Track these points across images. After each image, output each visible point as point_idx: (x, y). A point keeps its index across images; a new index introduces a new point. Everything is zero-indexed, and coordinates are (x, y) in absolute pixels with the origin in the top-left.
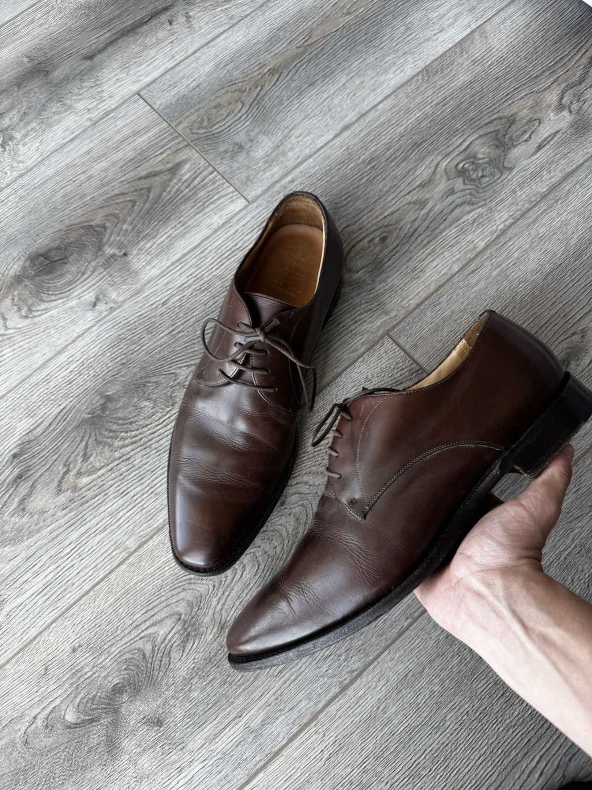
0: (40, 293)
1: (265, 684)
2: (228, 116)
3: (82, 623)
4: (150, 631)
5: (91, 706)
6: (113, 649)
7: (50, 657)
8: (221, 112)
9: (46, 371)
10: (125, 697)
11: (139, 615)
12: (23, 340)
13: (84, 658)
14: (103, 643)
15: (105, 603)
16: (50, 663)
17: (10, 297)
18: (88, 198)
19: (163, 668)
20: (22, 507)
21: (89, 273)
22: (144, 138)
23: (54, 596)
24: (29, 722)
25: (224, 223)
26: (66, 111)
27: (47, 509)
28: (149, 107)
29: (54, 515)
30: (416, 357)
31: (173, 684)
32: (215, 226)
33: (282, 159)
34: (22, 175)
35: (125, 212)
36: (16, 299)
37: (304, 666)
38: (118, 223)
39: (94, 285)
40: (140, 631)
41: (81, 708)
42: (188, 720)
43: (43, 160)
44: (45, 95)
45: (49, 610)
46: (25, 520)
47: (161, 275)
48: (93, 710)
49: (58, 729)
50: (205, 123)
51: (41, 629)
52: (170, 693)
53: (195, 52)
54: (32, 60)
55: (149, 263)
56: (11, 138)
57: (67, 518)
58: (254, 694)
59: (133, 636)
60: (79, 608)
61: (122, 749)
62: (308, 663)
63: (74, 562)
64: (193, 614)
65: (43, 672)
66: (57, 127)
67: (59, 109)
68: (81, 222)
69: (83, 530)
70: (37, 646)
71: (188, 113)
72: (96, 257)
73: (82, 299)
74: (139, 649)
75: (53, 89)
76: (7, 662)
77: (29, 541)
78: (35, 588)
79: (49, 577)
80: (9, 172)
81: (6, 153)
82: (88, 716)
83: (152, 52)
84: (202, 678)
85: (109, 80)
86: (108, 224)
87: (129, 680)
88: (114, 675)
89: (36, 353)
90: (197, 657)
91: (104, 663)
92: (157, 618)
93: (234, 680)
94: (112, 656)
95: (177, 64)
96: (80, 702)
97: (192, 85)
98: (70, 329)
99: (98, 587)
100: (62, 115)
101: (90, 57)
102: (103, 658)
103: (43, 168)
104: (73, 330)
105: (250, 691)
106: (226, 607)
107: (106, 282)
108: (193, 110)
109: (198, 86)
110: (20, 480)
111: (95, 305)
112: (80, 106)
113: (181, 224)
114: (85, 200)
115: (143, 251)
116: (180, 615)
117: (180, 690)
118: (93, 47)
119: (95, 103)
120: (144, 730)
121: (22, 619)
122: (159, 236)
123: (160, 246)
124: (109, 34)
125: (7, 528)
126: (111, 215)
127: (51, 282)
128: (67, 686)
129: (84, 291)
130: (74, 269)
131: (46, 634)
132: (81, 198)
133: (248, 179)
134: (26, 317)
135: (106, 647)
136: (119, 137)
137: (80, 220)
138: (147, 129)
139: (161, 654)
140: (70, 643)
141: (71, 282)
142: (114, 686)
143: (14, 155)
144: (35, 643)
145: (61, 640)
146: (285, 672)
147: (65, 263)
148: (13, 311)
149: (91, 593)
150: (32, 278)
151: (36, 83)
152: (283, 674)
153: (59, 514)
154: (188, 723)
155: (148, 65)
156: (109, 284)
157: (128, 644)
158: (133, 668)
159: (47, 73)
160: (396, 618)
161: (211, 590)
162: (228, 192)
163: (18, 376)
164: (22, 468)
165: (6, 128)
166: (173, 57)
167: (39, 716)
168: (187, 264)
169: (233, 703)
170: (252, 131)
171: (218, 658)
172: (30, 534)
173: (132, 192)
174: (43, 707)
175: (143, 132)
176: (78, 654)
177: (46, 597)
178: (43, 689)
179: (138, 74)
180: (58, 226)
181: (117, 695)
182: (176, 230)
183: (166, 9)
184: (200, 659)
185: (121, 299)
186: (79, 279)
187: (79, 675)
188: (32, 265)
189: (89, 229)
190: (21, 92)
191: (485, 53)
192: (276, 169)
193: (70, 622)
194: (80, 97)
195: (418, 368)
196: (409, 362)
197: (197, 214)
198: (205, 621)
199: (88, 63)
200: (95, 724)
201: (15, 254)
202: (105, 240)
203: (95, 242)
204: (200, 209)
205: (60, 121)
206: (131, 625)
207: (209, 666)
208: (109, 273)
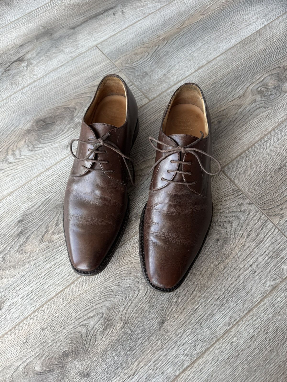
0: (39, 139)
2: (141, 59)
3: (49, 315)
4: (86, 322)
5: (50, 363)
6: (65, 331)
7: (29, 333)
8: (137, 57)
9: (40, 179)
10: (69, 359)
11: (80, 313)
12: (29, 162)
13: (48, 334)
14: (59, 327)
15: (62, 304)
16: (29, 336)
17: (24, 140)
18: (68, 94)
19: (91, 344)
20: (21, 249)
21: (66, 131)
22: (98, 67)
23: (34, 299)
24: (15, 370)
26: (59, 52)
27: (35, 251)
28: (101, 53)
29: (38, 254)
30: (236, 183)
31: (97, 353)
33: (167, 80)
34: (35, 81)
35: (86, 102)
36: (27, 141)
37: (171, 348)
38: (82, 107)
39: (68, 137)
40: (80, 322)
41: (44, 363)
43: (46, 75)
44: (50, 44)
45: (31, 306)
46: (22, 256)
48: (51, 365)
49: (31, 374)
50: (129, 62)
51: (25, 317)
52: (95, 358)
53: (126, 28)
54: (45, 28)
56: (31, 63)
57: (44, 256)
58: (142, 363)
59: (76, 324)
60: (48, 306)
62: (173, 347)
63: (47, 281)
64: (110, 314)
65: (25, 341)
66: (55, 59)
67: (56, 51)
68: (63, 106)
69: (53, 263)
70: (23, 326)
71: (121, 56)
72: (70, 123)
73: (61, 143)
74: (79, 332)
75: (54, 42)
76: (6, 334)
77: (23, 267)
78: (24, 294)
79: (33, 288)
80: (29, 79)
81: (28, 70)
82: (48, 368)
83: (104, 27)
84: (113, 351)
85: (82, 39)
86: (77, 107)
87: (72, 349)
88: (64, 345)
89: (35, 169)
90: (111, 339)
91: (59, 338)
92: (90, 315)
93: (131, 353)
94: (64, 335)
95: (117, 33)
96: (44, 360)
97: (123, 43)
98: (54, 158)
99: (58, 295)
100: (57, 54)
101: (73, 28)
102: (59, 336)
103: (46, 79)
104: (56, 158)
105: (140, 361)
106: (128, 312)
107: (74, 135)
108: (123, 55)
109: (126, 44)
110: (21, 234)
111: (68, 147)
112: (67, 50)
114: (66, 95)
116: (103, 315)
117: (100, 357)
118: (75, 24)
119: (74, 49)
120: (79, 379)
121: (16, 310)
124: (83, 18)
125: (12, 259)
126: (79, 103)
127: (46, 134)
128: (37, 350)
129: (63, 140)
130: (58, 128)
131: (28, 319)
132: (64, 93)
133: (150, 89)
134: (31, 150)
135: (60, 329)
136: (85, 66)
137: (63, 104)
138: (100, 63)
139: (91, 336)
140: (41, 325)
141: (56, 135)
142: (63, 352)
143: (32, 71)
144: (22, 324)
145: (36, 323)
146: (160, 351)
147: (54, 125)
148: (25, 147)
149: (55, 298)
150: (36, 131)
151: (46, 38)
152: (159, 352)
153: (41, 254)
154: (104, 376)
155: (102, 33)
157: (73, 329)
158: (75, 342)
159: (52, 34)
160: (223, 324)
161: (120, 302)
162: (139, 95)
163: (25, 180)
164: (23, 228)
165: (29, 59)
166: (114, 30)
167: (21, 366)
169: (130, 367)
170: (153, 66)
171: (123, 340)
172: (24, 264)
173: (91, 92)
174: (23, 361)
175: (97, 64)
176: (45, 332)
177: (30, 299)
178: (24, 351)
179: (96, 37)
180: (51, 107)
181: (65, 357)
183: (112, 8)
186: (60, 133)
187: (44, 344)
188: (36, 125)
189: (67, 109)
190: (38, 42)
191: (272, 36)
192: (164, 85)
193: (42, 314)
194: (67, 46)
195: (237, 189)
196: (232, 185)
198: (116, 319)
199: (72, 31)
200: (51, 373)
201: (28, 119)
202: (75, 115)
203: (70, 116)
205: (56, 57)
206: (75, 318)
207: (118, 344)
208: (76, 131)
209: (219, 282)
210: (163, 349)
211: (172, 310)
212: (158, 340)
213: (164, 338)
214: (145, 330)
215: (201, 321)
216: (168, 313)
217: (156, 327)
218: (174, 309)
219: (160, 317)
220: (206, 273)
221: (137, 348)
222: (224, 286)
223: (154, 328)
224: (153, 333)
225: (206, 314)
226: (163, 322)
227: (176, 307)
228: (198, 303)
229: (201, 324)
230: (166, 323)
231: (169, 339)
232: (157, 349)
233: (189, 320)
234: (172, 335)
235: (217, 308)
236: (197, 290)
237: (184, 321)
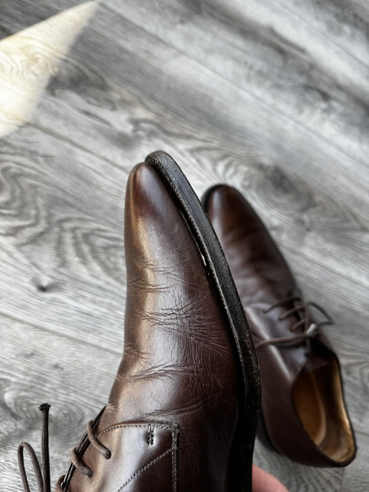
3: (79, 359)
5: (24, 407)
7: (42, 351)
13: (56, 377)
14: (73, 384)
15: (101, 366)
16: (38, 354)
17: (248, 169)
23: (85, 325)
26: (358, 140)
38: (321, 213)
45: (74, 328)
48: (22, 410)
51: (57, 331)
59: (89, 402)
60: (87, 350)
61: (7, 453)
66: (348, 140)
70: (44, 336)
72: (297, 212)
74: (83, 414)
77: (112, 281)
78: (83, 307)
81: (320, 116)
82: (16, 410)
86: (318, 207)
87: (58, 421)
91: (60, 394)
94: (68, 397)
96: (23, 396)
99: (108, 353)
102: (63, 391)
112: (364, 147)
115: (315, 241)
121: (57, 311)
126: (324, 205)
128: (29, 378)
130: (285, 202)
131: (56, 337)
137: (311, 188)
140: (60, 359)
145: (59, 351)
148: (242, 176)
149: (101, 351)
150: (266, 176)
174: (5, 371)
177: (82, 319)
178: (16, 361)
186: (281, 209)
187: (41, 382)
190: (353, 105)
200: (13, 419)
202: (309, 211)
205: (351, 139)
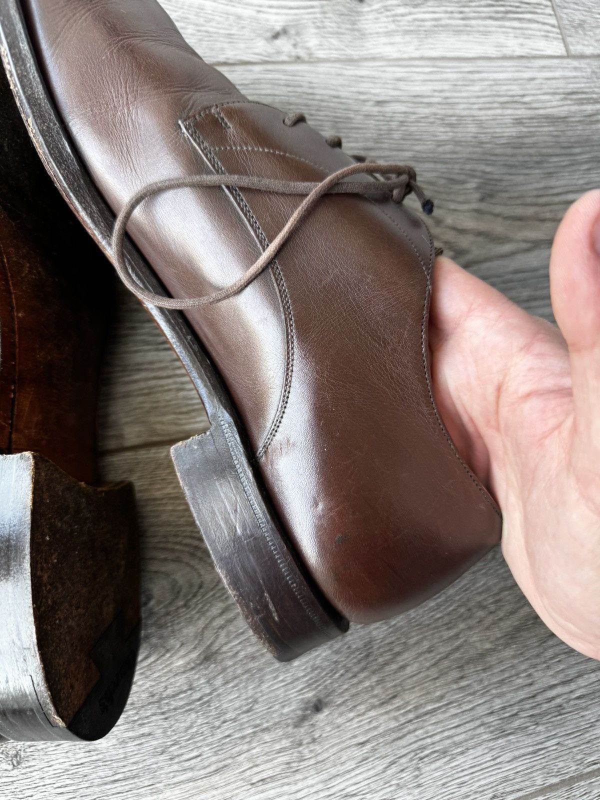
1: (229, 787)
25: (521, 57)
32: (507, 52)
37: (306, 790)
39: (291, 8)
42: (68, 782)
47: (398, 62)
55: (388, 34)
62: (314, 789)
73: (261, 15)
93: (182, 754)
98: (218, 45)
104: (222, 49)
105: (198, 787)
106: (231, 628)
107: (310, 16)
111: (276, 36)
113: (461, 16)
115: (388, 13)
122: (423, 10)
123: (417, 23)
129: (271, 7)
133: (581, 25)
146: (270, 785)
154: (66, 786)
156: (314, 23)
160: (480, 787)
162: (546, 21)
168: (442, 72)
171: (174, 704)
182: (450, 18)
184: (143, 688)
185: (321, 54)
197: (491, 18)
204: (500, 15)
207: (153, 709)
208: (322, 6)
209: (523, 667)
210: (283, 785)
211: (360, 682)
212: (280, 751)
213: (299, 752)
214: (257, 706)
215: (427, 752)
216: (345, 687)
217: (293, 711)
218: (367, 684)
219: (316, 688)
220: (502, 624)
221: (208, 745)
222: (531, 684)
223: (286, 710)
224: (276, 724)
225: (449, 737)
226: (318, 707)
227: (375, 679)
228: (442, 697)
229: (421, 759)
230: (326, 712)
231: (312, 761)
232: (264, 775)
233: (395, 736)
234: (326, 755)
235: (485, 737)
236: (454, 660)
237: (381, 730)
